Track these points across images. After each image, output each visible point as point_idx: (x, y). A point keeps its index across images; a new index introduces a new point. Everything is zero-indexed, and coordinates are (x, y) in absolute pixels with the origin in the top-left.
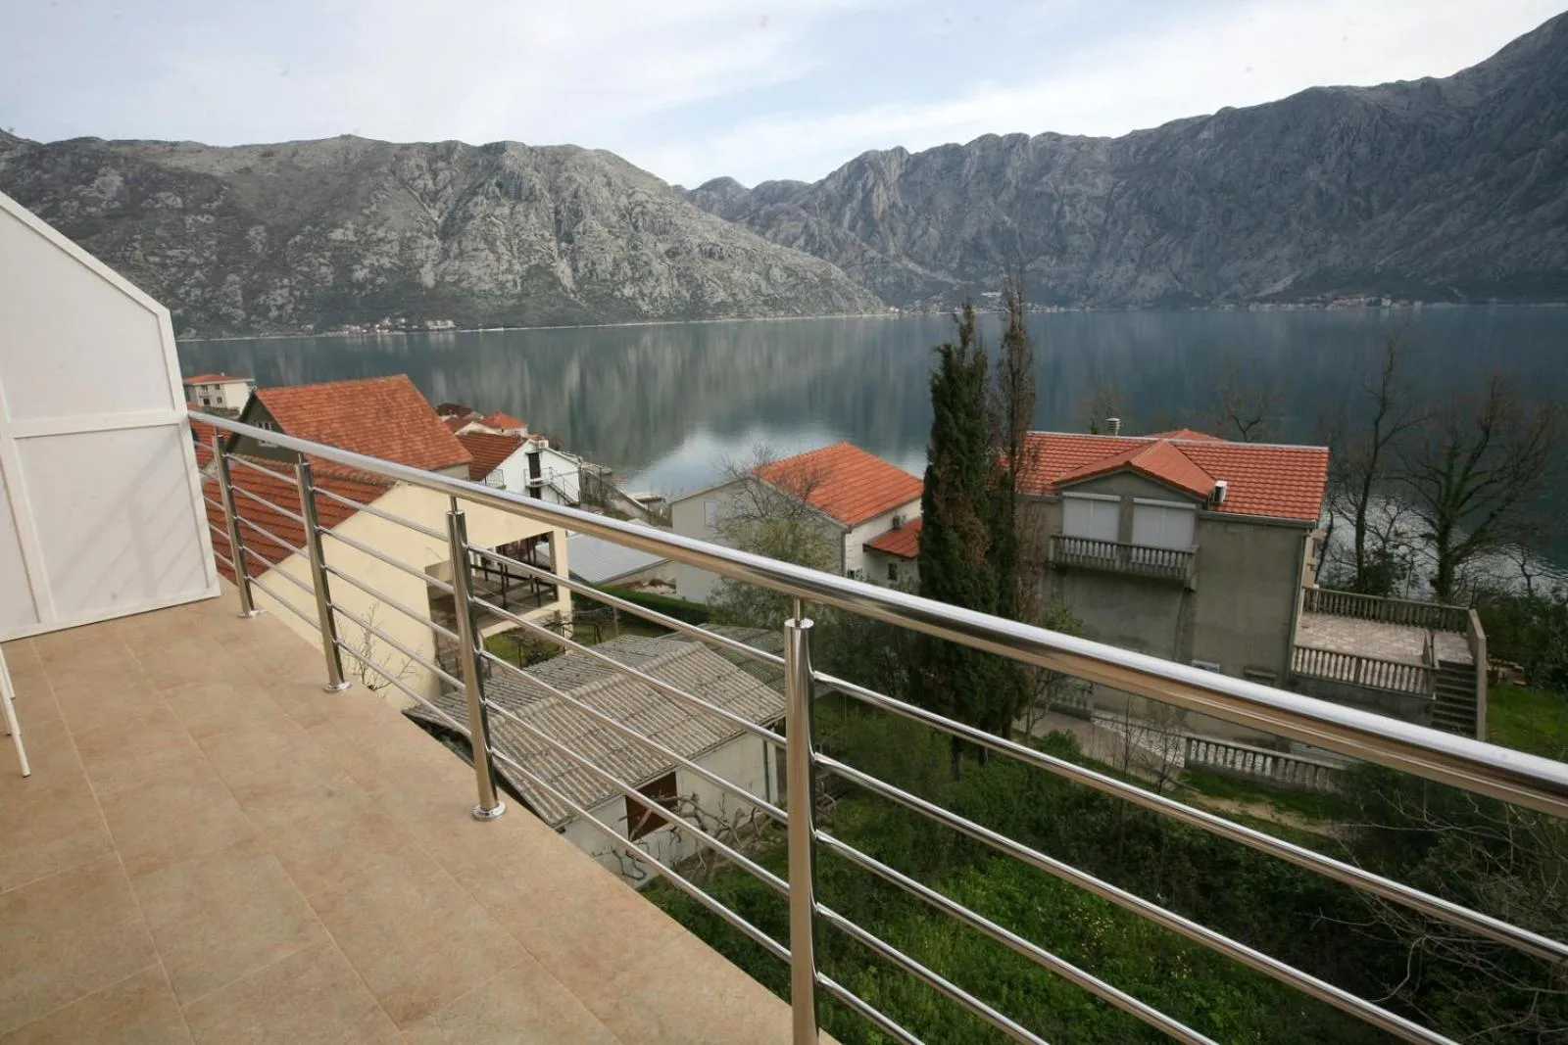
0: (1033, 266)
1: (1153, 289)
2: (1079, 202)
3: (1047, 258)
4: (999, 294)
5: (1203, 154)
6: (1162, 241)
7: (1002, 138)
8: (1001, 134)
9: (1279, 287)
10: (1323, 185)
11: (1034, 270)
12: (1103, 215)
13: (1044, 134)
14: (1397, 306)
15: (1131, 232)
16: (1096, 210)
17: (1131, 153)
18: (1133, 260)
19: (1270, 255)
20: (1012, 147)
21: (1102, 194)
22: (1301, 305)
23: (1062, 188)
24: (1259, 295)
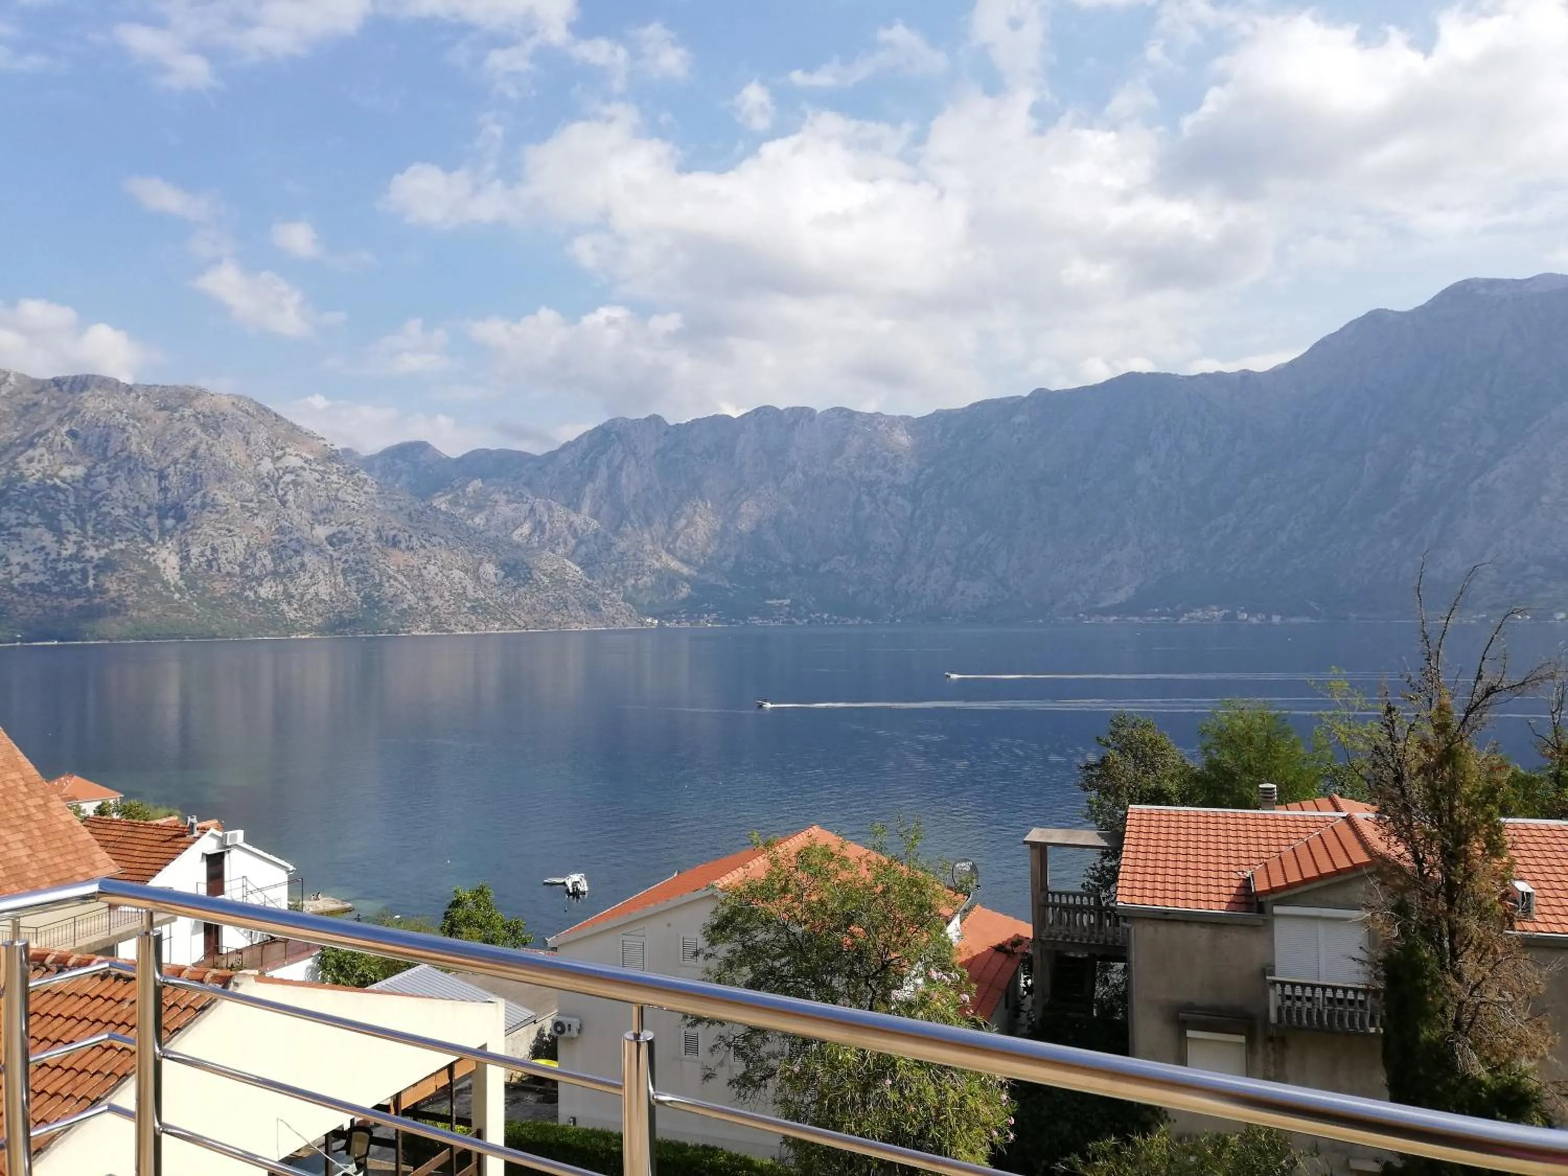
0: (827, 568)
1: (975, 597)
2: (878, 491)
3: (844, 558)
4: (787, 602)
5: (1020, 440)
6: (981, 539)
7: (782, 412)
8: (781, 408)
9: (1121, 597)
10: (1155, 480)
11: (830, 572)
12: (909, 508)
13: (834, 409)
14: (1254, 620)
15: (944, 528)
16: (900, 500)
17: (936, 436)
18: (948, 563)
19: (1107, 558)
20: (796, 422)
21: (906, 482)
22: (1150, 618)
23: (857, 474)
24: (1100, 605)
